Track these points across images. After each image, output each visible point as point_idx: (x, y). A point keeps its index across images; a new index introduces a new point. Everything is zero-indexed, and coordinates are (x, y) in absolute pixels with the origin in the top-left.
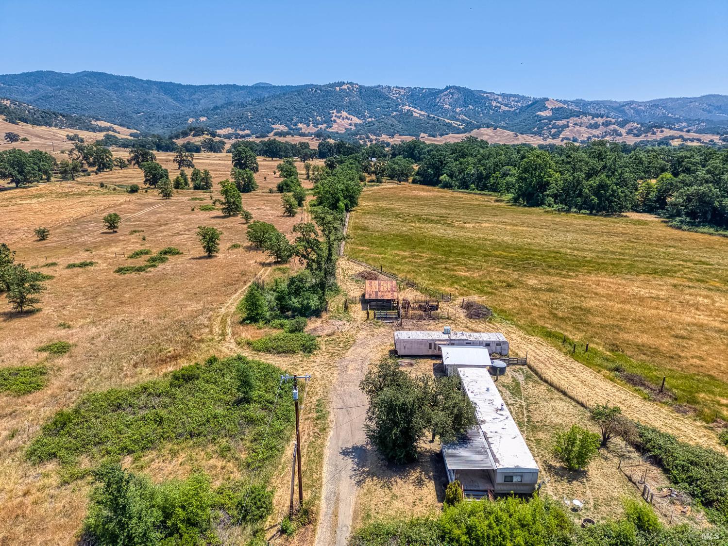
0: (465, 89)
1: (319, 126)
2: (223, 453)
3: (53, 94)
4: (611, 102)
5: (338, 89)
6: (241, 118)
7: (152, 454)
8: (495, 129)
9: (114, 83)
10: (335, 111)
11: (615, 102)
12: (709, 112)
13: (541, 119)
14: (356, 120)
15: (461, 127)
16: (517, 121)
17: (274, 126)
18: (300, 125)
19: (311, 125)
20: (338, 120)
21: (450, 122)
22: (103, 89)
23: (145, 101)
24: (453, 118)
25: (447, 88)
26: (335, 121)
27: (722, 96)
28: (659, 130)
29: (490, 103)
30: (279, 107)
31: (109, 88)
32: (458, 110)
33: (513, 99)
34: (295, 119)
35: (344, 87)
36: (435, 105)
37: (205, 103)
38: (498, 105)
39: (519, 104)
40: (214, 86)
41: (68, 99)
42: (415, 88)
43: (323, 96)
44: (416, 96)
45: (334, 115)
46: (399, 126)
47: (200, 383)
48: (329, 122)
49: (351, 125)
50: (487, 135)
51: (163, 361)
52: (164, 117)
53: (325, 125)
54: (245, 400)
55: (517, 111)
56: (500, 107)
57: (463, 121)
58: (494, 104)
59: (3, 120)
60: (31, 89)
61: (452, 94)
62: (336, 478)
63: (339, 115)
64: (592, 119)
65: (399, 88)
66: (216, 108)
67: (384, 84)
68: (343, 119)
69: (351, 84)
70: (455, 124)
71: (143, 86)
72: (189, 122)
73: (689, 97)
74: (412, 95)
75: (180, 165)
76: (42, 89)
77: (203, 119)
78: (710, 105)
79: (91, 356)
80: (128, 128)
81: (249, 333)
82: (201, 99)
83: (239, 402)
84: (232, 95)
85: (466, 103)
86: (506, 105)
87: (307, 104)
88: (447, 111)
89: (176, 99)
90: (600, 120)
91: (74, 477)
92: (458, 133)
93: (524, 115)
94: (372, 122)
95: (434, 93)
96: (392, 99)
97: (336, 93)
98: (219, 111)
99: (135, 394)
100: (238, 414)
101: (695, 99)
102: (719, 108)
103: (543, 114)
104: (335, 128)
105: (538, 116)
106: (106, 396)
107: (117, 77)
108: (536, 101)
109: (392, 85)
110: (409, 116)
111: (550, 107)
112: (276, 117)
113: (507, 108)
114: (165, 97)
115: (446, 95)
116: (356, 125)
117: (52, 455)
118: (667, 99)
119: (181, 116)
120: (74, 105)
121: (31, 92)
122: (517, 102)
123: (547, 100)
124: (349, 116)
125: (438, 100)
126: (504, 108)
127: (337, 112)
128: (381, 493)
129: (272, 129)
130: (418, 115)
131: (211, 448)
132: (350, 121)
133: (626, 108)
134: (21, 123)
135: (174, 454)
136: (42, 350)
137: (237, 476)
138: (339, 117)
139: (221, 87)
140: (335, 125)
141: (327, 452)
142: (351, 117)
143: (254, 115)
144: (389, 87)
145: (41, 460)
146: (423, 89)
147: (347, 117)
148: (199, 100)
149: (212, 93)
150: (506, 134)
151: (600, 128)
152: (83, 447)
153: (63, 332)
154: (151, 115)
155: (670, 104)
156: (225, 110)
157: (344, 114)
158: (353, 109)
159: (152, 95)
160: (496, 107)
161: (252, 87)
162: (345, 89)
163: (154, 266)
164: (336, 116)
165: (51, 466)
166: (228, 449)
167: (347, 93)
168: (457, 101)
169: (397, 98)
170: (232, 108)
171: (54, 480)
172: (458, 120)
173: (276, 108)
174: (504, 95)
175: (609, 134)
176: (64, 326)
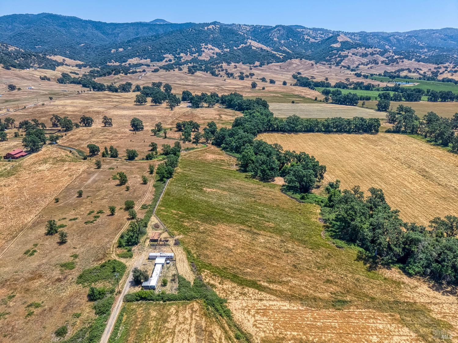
1: (194, 55)
2: (109, 282)
3: (25, 32)
4: (383, 33)
5: (206, 28)
6: (144, 50)
7: (97, 282)
8: (301, 59)
9: (63, 23)
10: (204, 44)
11: (386, 33)
12: (445, 40)
13: (333, 49)
14: (217, 50)
15: (281, 57)
16: (318, 50)
17: (165, 56)
18: (182, 55)
19: (189, 54)
20: (206, 51)
21: (275, 53)
22: (56, 27)
23: (84, 35)
24: (278, 49)
25: (277, 26)
26: (204, 51)
27: (454, 29)
28: (401, 60)
29: (303, 37)
30: (168, 42)
31: (60, 26)
32: (282, 42)
33: (319, 32)
34: (178, 51)
35: (210, 27)
36: (268, 38)
37: (122, 37)
38: (309, 38)
39: (323, 36)
40: (127, 24)
41: (35, 35)
42: (256, 26)
43: (196, 34)
44: (257, 31)
45: (203, 47)
47: (106, 267)
48: (200, 52)
49: (213, 53)
50: (296, 64)
51: (99, 260)
52: (96, 48)
53: (197, 54)
54: (114, 271)
55: (320, 43)
56: (309, 40)
57: (284, 52)
58: (306, 37)
59: (2, 67)
60: (10, 27)
61: (279, 30)
62: (126, 287)
63: (206, 47)
64: (365, 49)
65: (246, 25)
66: (129, 41)
67: (237, 23)
68: (209, 49)
70: (278, 54)
71: (81, 25)
72: (112, 52)
73: (434, 29)
74: (254, 31)
75: (105, 124)
76: (17, 27)
77: (121, 50)
78: (446, 35)
79: (83, 259)
80: (74, 60)
81: (119, 251)
82: (119, 34)
83: (113, 272)
84: (139, 30)
85: (288, 37)
86: (314, 38)
87: (186, 40)
88: (275, 42)
89: (104, 33)
90: (370, 50)
91: (85, 287)
92: (278, 62)
93: (324, 46)
95: (268, 30)
96: (241, 35)
97: (204, 31)
98: (130, 44)
99: (94, 270)
100: (112, 274)
101: (437, 31)
102: (451, 37)
103: (335, 45)
104: (203, 56)
105: (332, 47)
106: (88, 270)
107: (64, 17)
108: (334, 34)
110: (249, 49)
111: (340, 40)
112: (166, 49)
113: (313, 40)
114: (96, 32)
115: (275, 31)
116: (217, 54)
117: (80, 283)
118: (420, 31)
119: (107, 47)
120: (39, 40)
121: (10, 29)
122: (322, 35)
124: (212, 48)
125: (270, 35)
127: (205, 45)
128: (133, 289)
129: (164, 58)
130: (255, 48)
131: (107, 281)
132: (213, 51)
133: (391, 38)
134: (12, 68)
135: (101, 282)
136: (71, 256)
137: (111, 286)
138: (206, 48)
139: (132, 24)
140: (204, 54)
141: (127, 282)
142: (214, 48)
143: (152, 48)
144: (240, 25)
145: (79, 284)
146: (262, 26)
147: (211, 48)
148: (118, 34)
149: (126, 29)
150: (307, 63)
151: (368, 57)
152: (85, 281)
153: (75, 250)
154: (88, 47)
155: (421, 35)
156: (135, 43)
157: (210, 46)
158: (215, 42)
159: (88, 31)
160: (307, 39)
162: (211, 29)
163: (95, 220)
164: (204, 48)
165: (80, 285)
166: (110, 282)
167: (212, 31)
168: (282, 35)
169: (244, 34)
170: (139, 42)
171: (82, 287)
172: (280, 51)
173: (166, 43)
174: (314, 30)
175: (371, 62)
176: (75, 248)
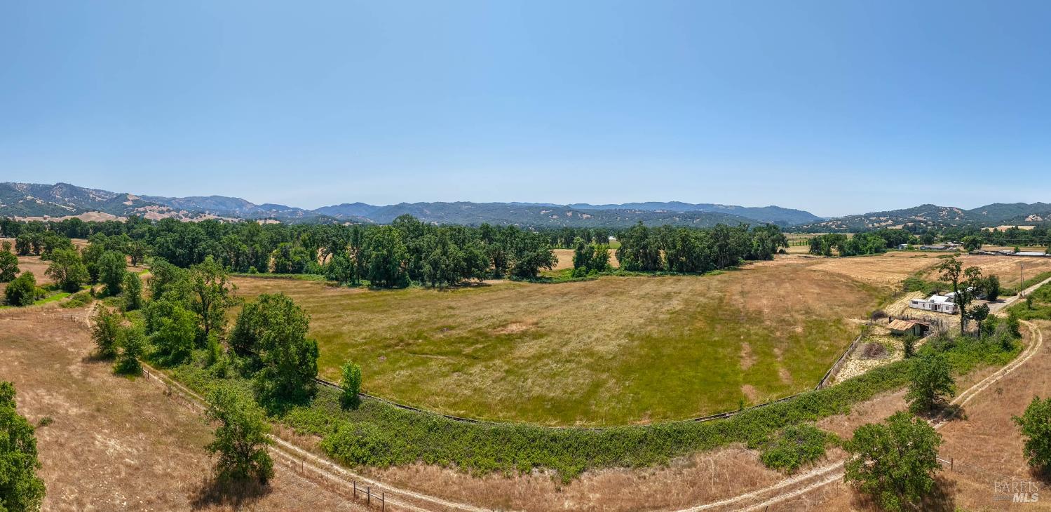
0: (70, 185)
8: (99, 212)
13: (126, 207)
15: (73, 211)
16: (111, 208)
21: (64, 207)
24: (65, 204)
25: (57, 185)
29: (88, 196)
32: (66, 199)
33: (102, 193)
36: (50, 196)
38: (94, 196)
39: (107, 197)
44: (36, 189)
46: (27, 210)
50: (94, 216)
55: (108, 201)
56: (95, 198)
58: (91, 196)
61: (61, 188)
64: (159, 207)
65: (22, 184)
67: (11, 181)
70: (68, 209)
74: (32, 189)
85: (72, 195)
86: (99, 197)
88: (60, 200)
90: (165, 209)
93: (115, 204)
94: (4, 207)
95: (49, 188)
96: (18, 192)
102: (220, 203)
103: (127, 203)
108: (121, 195)
109: (18, 182)
110: (32, 203)
111: (131, 199)
113: (100, 199)
115: (57, 189)
122: (106, 195)
123: (128, 194)
125: (52, 192)
126: (98, 199)
130: (39, 202)
133: (173, 201)
151: (166, 213)
160: (92, 198)
168: (65, 193)
169: (22, 191)
172: (69, 206)
174: (95, 190)
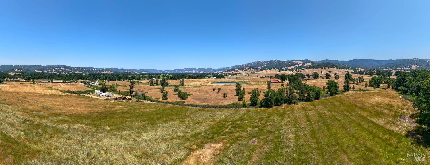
1: (409, 68)
5: (414, 60)
6: (390, 66)
14: (418, 67)
35: (416, 59)
37: (384, 64)
43: (410, 61)
48: (411, 67)
69: (418, 59)
87: (406, 63)
104: (413, 69)
116: (418, 68)
140: (413, 68)
144: (427, 59)
157: (415, 65)
158: (417, 64)
161: (396, 60)
167: (416, 61)
173: (399, 65)
